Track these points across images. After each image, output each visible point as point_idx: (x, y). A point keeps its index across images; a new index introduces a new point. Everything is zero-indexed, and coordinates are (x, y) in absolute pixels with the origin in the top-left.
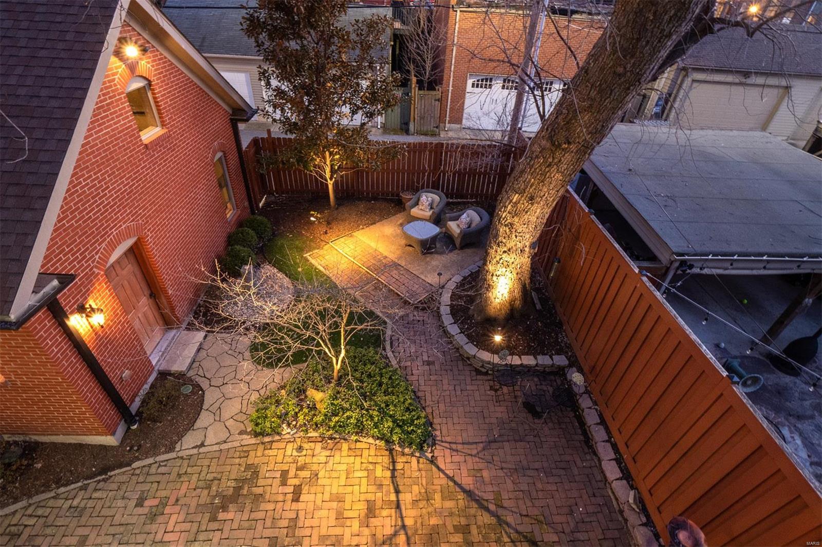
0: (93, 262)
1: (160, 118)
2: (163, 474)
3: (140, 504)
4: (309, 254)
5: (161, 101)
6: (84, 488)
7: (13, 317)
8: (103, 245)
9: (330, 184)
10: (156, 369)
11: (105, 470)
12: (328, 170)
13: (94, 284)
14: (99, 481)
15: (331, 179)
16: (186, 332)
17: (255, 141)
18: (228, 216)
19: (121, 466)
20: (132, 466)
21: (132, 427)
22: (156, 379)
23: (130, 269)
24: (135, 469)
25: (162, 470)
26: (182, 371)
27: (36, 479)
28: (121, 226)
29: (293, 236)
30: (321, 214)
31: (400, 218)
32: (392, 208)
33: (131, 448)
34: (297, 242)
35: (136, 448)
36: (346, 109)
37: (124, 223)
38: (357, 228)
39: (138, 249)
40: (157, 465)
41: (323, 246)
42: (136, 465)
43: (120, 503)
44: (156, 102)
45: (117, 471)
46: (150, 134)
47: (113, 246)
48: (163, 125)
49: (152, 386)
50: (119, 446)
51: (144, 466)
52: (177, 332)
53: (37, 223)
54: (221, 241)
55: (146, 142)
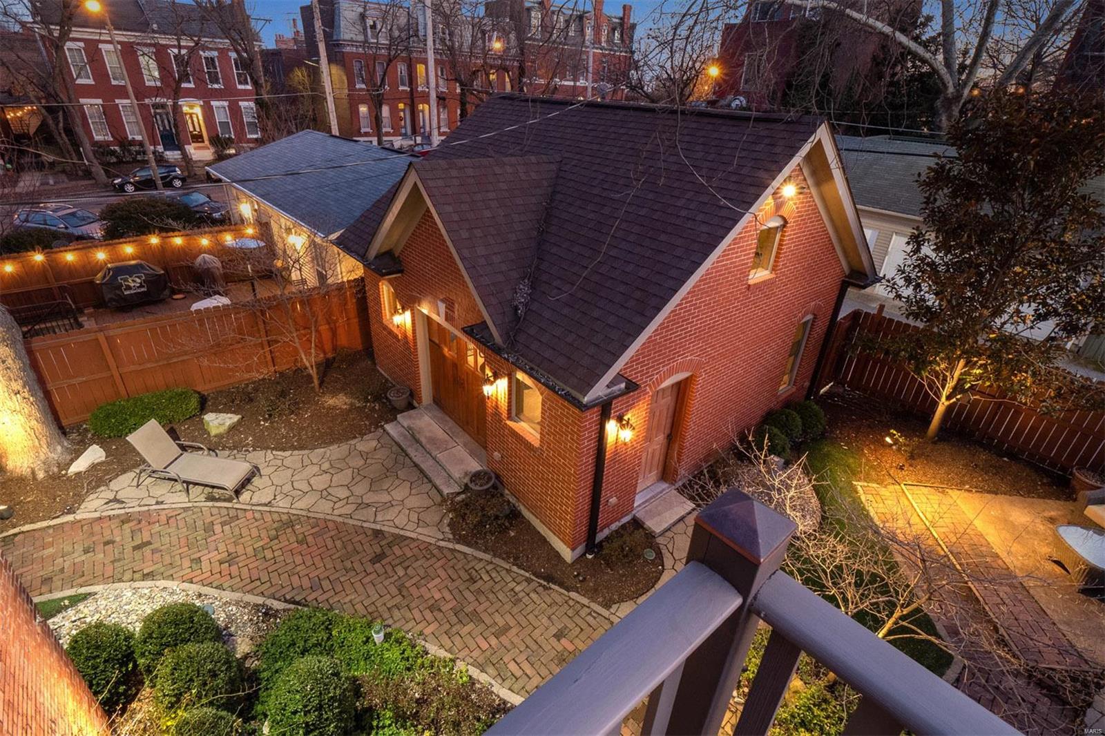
0: (651, 380)
1: (775, 261)
2: (589, 625)
3: (559, 636)
4: (860, 483)
5: (785, 245)
6: (528, 581)
7: (586, 400)
8: (665, 368)
9: (943, 404)
10: (633, 512)
11: (550, 579)
12: (950, 384)
13: (640, 401)
14: (541, 585)
15: (948, 398)
16: (675, 492)
17: (856, 315)
18: (781, 388)
19: (561, 585)
20: (571, 593)
21: (587, 555)
22: (628, 522)
23: (667, 401)
24: (570, 598)
25: (589, 619)
26: (654, 532)
27: (505, 543)
28: (687, 357)
29: (849, 449)
30: (906, 439)
31: (1054, 508)
32: (1043, 484)
33: (579, 574)
34: (851, 460)
35: (581, 578)
36: (1028, 310)
37: (691, 355)
38: (960, 486)
39: (685, 385)
40: (588, 611)
41: (889, 484)
42: (573, 595)
43: (545, 621)
44: (780, 245)
45: (556, 587)
46: (760, 275)
47: (671, 373)
48: (774, 269)
49: (623, 527)
50: (569, 565)
51: (578, 602)
52: (668, 488)
53: (642, 328)
54: (759, 413)
55: (751, 282)
